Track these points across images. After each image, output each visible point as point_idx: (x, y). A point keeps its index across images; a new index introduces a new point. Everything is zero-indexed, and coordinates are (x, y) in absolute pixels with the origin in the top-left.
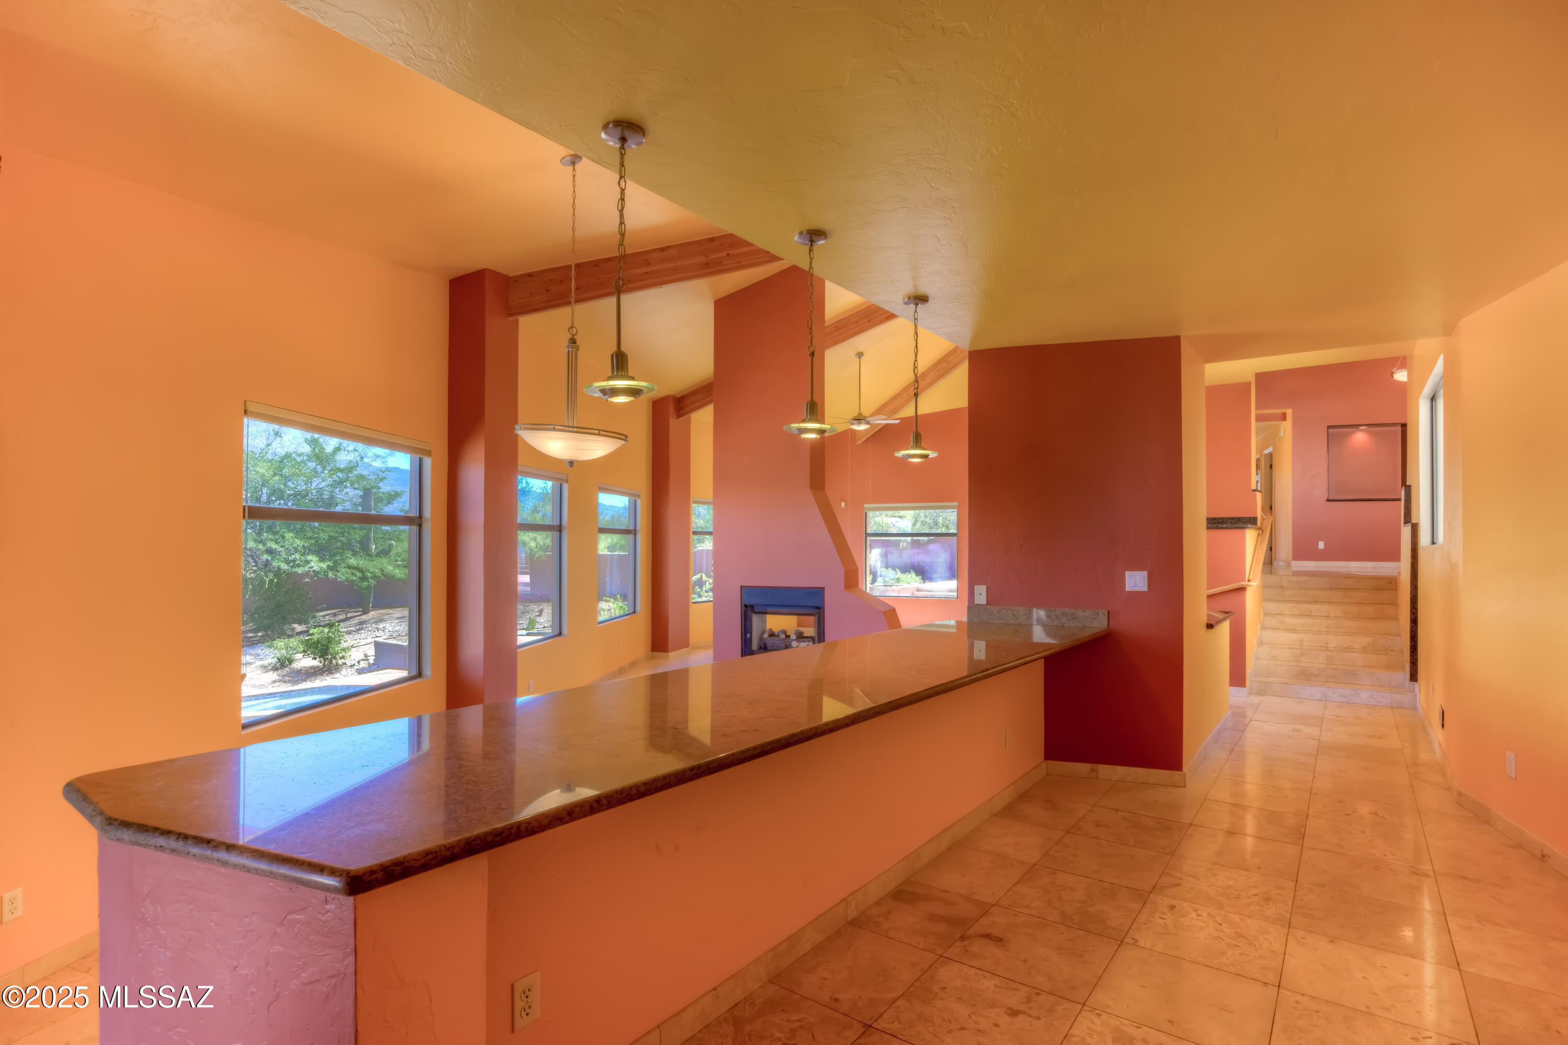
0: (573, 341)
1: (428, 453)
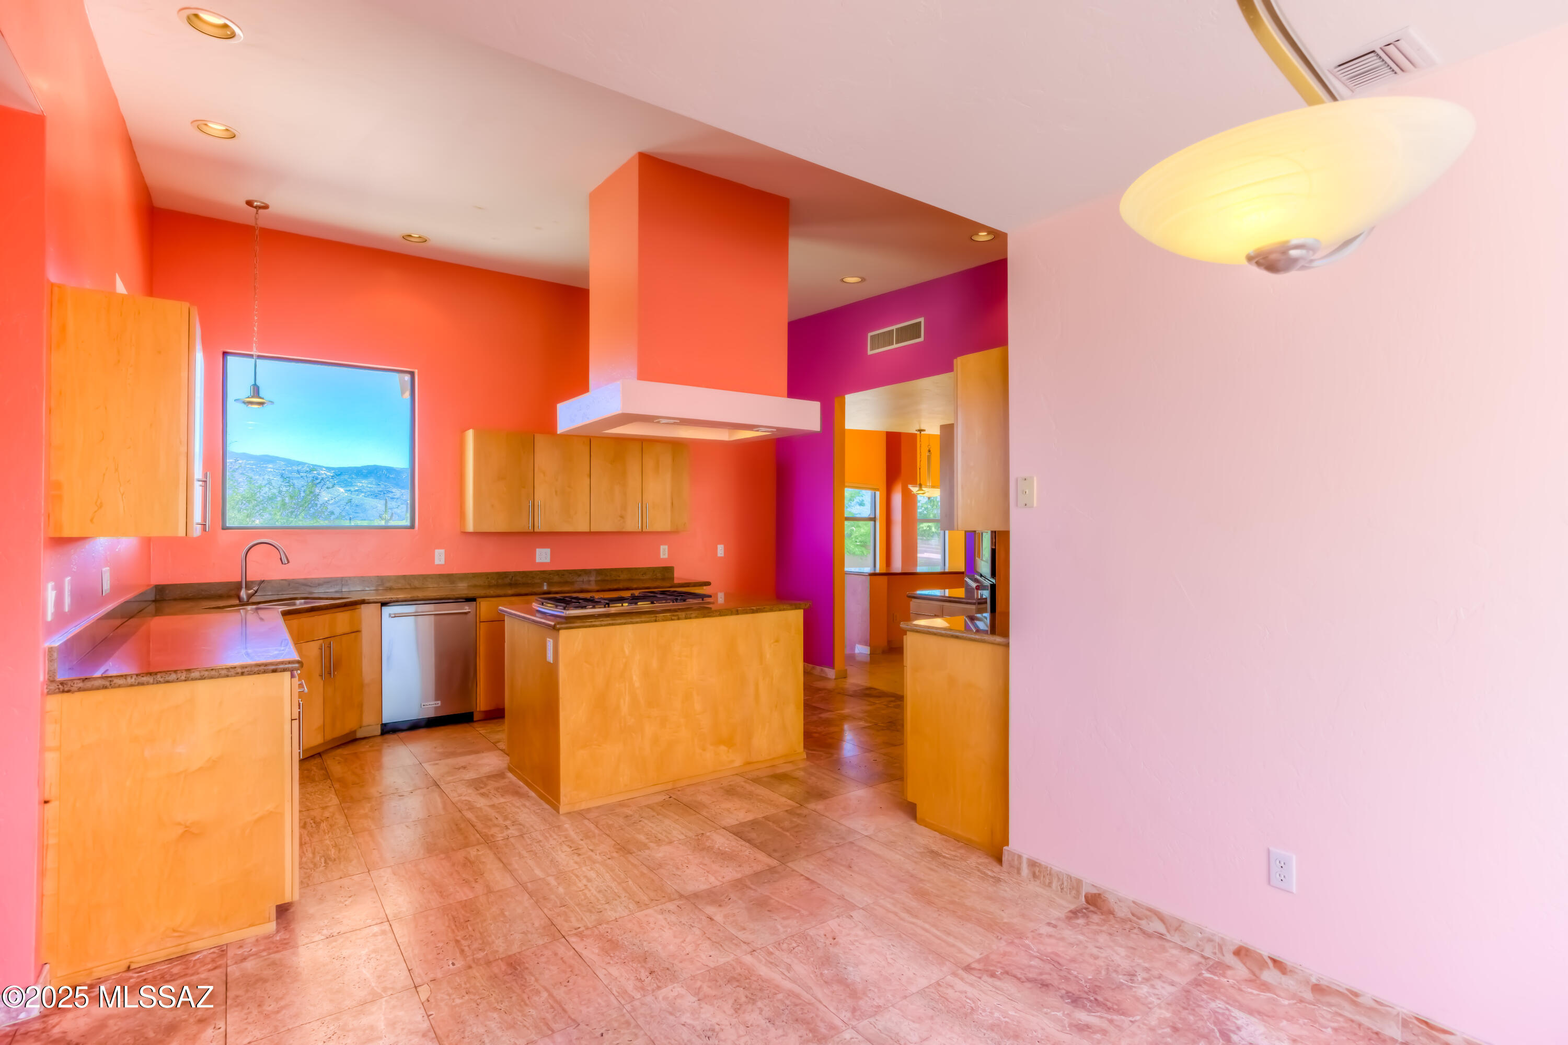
0: (929, 451)
1: (878, 490)
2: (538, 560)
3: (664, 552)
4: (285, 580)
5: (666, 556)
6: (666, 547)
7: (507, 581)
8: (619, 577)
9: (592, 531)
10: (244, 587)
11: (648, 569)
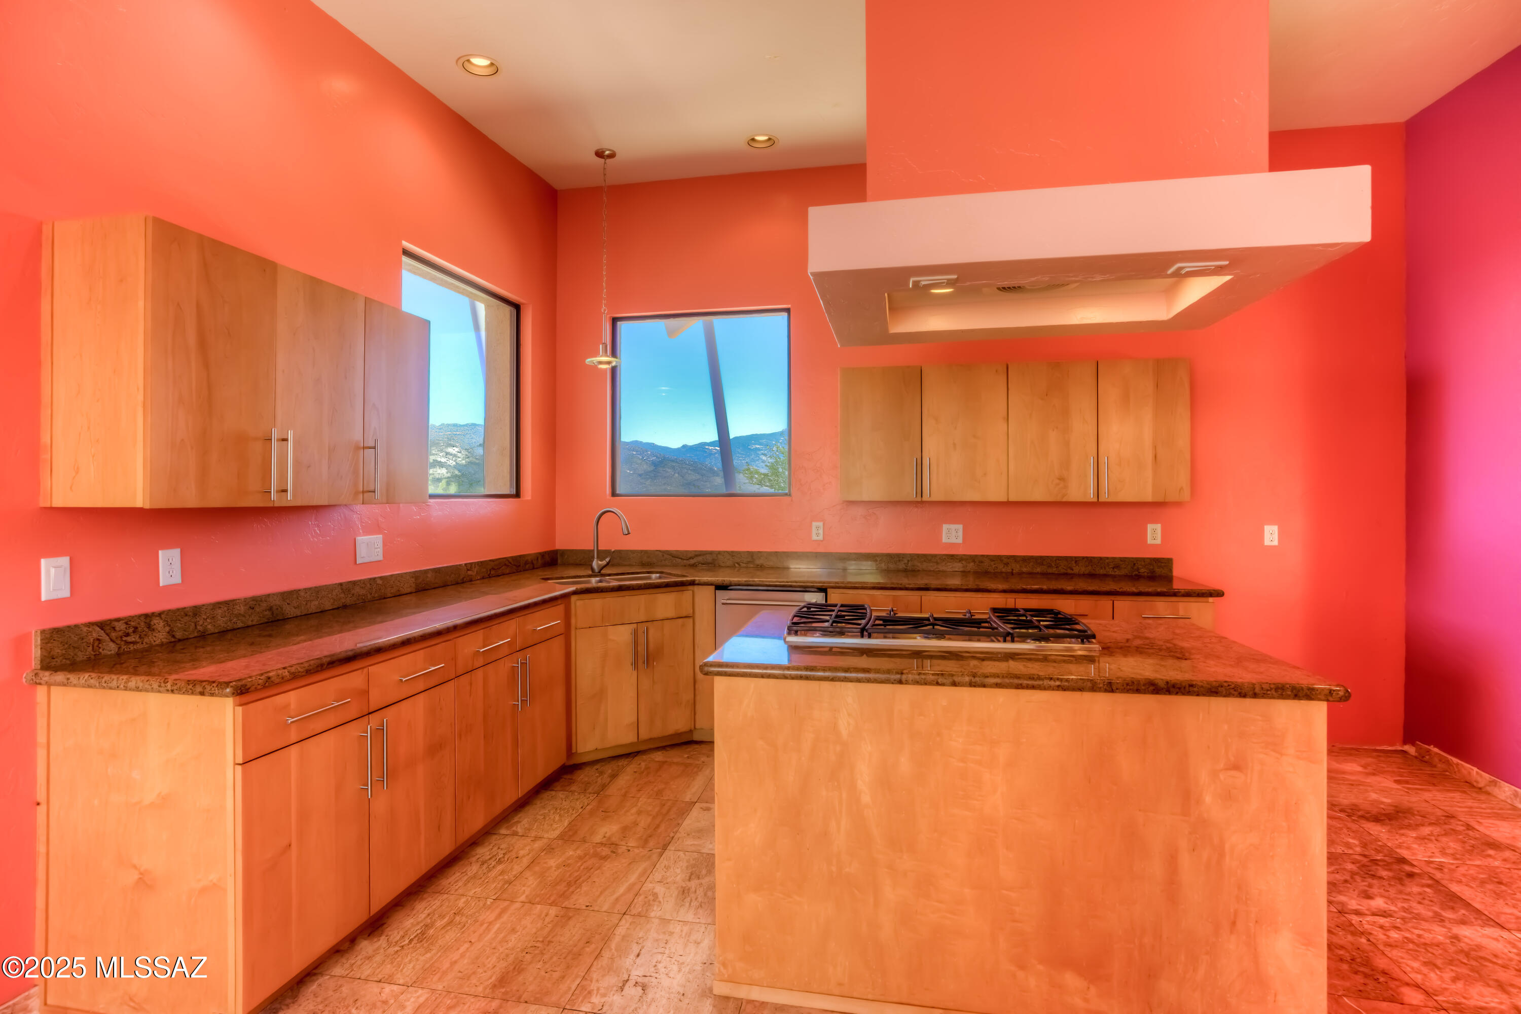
2: (945, 540)
3: (1154, 534)
4: (660, 551)
5: (1158, 541)
6: (1158, 527)
7: (901, 566)
8: (1072, 570)
9: (1010, 500)
10: (596, 557)
11: (1123, 560)
